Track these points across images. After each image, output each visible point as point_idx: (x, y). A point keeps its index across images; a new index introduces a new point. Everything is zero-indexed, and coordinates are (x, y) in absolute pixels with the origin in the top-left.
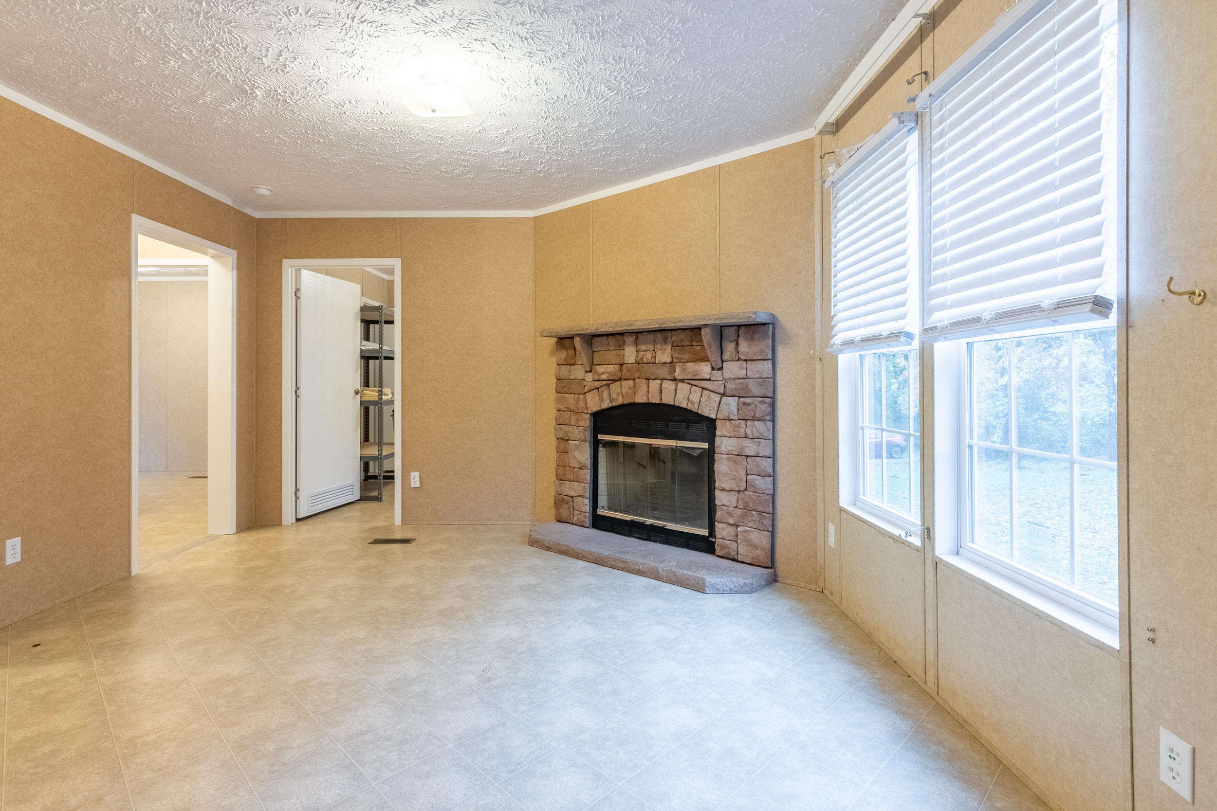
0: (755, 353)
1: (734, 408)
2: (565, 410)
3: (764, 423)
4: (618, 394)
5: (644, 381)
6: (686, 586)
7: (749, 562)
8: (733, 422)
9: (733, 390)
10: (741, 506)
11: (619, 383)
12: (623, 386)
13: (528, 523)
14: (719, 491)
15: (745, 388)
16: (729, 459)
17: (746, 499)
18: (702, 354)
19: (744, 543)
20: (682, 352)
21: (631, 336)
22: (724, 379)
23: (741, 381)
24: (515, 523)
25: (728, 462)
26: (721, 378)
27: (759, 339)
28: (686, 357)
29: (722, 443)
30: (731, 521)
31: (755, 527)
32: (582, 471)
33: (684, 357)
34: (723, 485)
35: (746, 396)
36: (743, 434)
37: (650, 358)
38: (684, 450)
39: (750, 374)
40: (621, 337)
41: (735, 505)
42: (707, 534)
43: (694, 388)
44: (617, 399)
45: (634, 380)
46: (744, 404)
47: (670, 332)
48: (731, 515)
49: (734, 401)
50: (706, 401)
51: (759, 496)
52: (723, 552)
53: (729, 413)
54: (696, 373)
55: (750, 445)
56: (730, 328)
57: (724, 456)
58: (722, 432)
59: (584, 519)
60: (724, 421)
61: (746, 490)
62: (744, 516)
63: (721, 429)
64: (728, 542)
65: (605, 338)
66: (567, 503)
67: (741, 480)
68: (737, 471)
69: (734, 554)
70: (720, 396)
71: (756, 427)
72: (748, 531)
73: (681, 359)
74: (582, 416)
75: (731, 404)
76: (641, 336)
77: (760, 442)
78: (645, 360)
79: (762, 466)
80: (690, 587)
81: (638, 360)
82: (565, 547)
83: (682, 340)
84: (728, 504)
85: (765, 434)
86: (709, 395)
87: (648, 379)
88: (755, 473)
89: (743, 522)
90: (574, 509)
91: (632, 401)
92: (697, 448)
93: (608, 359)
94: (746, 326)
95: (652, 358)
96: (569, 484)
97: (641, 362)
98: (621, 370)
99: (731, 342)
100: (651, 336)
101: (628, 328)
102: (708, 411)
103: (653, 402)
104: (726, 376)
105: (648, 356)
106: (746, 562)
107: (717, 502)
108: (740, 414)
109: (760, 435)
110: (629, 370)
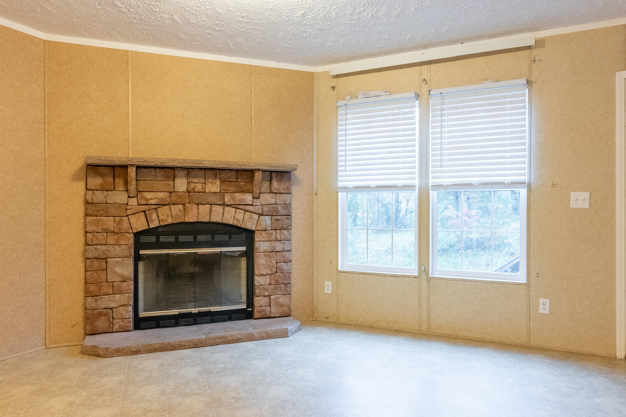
0: (284, 189)
1: (269, 223)
2: (101, 231)
3: (288, 230)
4: (168, 216)
5: (195, 206)
6: (275, 337)
7: (278, 316)
8: (267, 231)
9: (268, 212)
10: (273, 283)
11: (167, 207)
12: (172, 209)
13: (42, 348)
14: (257, 277)
15: (276, 210)
16: (265, 255)
17: (277, 278)
18: (245, 188)
19: (275, 305)
20: (229, 186)
21: (183, 171)
22: (261, 204)
23: (273, 206)
24: (27, 352)
25: (264, 257)
26: (259, 204)
27: (286, 181)
28: (232, 189)
29: (260, 245)
30: (266, 294)
31: (282, 293)
32: (125, 284)
33: (230, 189)
34: (261, 272)
35: (276, 215)
36: (274, 239)
37: (200, 188)
38: (227, 253)
39: (278, 202)
40: (171, 171)
41: (268, 283)
42: (245, 307)
43: (238, 210)
44: (167, 220)
45: (184, 204)
46: (277, 220)
47: (218, 171)
48: (266, 290)
49: (269, 218)
50: (248, 219)
51: (284, 275)
52: (261, 315)
53: (266, 226)
54: (241, 200)
55: (278, 245)
56: (265, 172)
57: (261, 253)
58: (260, 238)
59: (128, 324)
60: (261, 232)
61: (276, 272)
62: (276, 289)
63: (258, 237)
64: (264, 308)
65: (153, 170)
66: (106, 315)
67: (274, 267)
68: (271, 262)
69: (268, 314)
70: (258, 215)
71: (283, 233)
72: (279, 297)
73: (228, 190)
74: (125, 235)
75: (267, 221)
76: (192, 173)
77: (285, 242)
78: (196, 190)
79: (286, 257)
80: (277, 337)
81: (190, 189)
82: (158, 345)
83: (230, 177)
84: (264, 284)
85: (288, 238)
86: (251, 215)
87: (198, 204)
88: (282, 261)
89: (275, 293)
90: (113, 319)
91: (182, 221)
92: (237, 251)
93: (156, 187)
94: (276, 172)
95: (202, 189)
96: (109, 298)
97: (193, 191)
98: (170, 197)
99: (266, 181)
100: (202, 173)
101: (196, 165)
102: (250, 226)
103: (203, 220)
104: (263, 203)
105: (199, 187)
106: (276, 316)
107: (256, 284)
108: (273, 226)
109: (285, 238)
110: (179, 197)
